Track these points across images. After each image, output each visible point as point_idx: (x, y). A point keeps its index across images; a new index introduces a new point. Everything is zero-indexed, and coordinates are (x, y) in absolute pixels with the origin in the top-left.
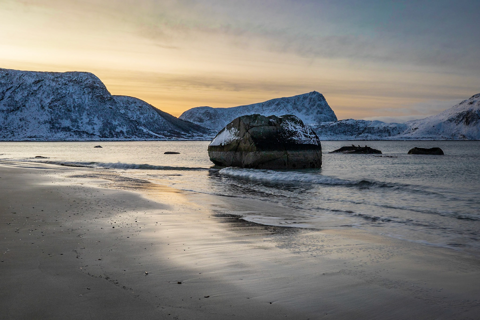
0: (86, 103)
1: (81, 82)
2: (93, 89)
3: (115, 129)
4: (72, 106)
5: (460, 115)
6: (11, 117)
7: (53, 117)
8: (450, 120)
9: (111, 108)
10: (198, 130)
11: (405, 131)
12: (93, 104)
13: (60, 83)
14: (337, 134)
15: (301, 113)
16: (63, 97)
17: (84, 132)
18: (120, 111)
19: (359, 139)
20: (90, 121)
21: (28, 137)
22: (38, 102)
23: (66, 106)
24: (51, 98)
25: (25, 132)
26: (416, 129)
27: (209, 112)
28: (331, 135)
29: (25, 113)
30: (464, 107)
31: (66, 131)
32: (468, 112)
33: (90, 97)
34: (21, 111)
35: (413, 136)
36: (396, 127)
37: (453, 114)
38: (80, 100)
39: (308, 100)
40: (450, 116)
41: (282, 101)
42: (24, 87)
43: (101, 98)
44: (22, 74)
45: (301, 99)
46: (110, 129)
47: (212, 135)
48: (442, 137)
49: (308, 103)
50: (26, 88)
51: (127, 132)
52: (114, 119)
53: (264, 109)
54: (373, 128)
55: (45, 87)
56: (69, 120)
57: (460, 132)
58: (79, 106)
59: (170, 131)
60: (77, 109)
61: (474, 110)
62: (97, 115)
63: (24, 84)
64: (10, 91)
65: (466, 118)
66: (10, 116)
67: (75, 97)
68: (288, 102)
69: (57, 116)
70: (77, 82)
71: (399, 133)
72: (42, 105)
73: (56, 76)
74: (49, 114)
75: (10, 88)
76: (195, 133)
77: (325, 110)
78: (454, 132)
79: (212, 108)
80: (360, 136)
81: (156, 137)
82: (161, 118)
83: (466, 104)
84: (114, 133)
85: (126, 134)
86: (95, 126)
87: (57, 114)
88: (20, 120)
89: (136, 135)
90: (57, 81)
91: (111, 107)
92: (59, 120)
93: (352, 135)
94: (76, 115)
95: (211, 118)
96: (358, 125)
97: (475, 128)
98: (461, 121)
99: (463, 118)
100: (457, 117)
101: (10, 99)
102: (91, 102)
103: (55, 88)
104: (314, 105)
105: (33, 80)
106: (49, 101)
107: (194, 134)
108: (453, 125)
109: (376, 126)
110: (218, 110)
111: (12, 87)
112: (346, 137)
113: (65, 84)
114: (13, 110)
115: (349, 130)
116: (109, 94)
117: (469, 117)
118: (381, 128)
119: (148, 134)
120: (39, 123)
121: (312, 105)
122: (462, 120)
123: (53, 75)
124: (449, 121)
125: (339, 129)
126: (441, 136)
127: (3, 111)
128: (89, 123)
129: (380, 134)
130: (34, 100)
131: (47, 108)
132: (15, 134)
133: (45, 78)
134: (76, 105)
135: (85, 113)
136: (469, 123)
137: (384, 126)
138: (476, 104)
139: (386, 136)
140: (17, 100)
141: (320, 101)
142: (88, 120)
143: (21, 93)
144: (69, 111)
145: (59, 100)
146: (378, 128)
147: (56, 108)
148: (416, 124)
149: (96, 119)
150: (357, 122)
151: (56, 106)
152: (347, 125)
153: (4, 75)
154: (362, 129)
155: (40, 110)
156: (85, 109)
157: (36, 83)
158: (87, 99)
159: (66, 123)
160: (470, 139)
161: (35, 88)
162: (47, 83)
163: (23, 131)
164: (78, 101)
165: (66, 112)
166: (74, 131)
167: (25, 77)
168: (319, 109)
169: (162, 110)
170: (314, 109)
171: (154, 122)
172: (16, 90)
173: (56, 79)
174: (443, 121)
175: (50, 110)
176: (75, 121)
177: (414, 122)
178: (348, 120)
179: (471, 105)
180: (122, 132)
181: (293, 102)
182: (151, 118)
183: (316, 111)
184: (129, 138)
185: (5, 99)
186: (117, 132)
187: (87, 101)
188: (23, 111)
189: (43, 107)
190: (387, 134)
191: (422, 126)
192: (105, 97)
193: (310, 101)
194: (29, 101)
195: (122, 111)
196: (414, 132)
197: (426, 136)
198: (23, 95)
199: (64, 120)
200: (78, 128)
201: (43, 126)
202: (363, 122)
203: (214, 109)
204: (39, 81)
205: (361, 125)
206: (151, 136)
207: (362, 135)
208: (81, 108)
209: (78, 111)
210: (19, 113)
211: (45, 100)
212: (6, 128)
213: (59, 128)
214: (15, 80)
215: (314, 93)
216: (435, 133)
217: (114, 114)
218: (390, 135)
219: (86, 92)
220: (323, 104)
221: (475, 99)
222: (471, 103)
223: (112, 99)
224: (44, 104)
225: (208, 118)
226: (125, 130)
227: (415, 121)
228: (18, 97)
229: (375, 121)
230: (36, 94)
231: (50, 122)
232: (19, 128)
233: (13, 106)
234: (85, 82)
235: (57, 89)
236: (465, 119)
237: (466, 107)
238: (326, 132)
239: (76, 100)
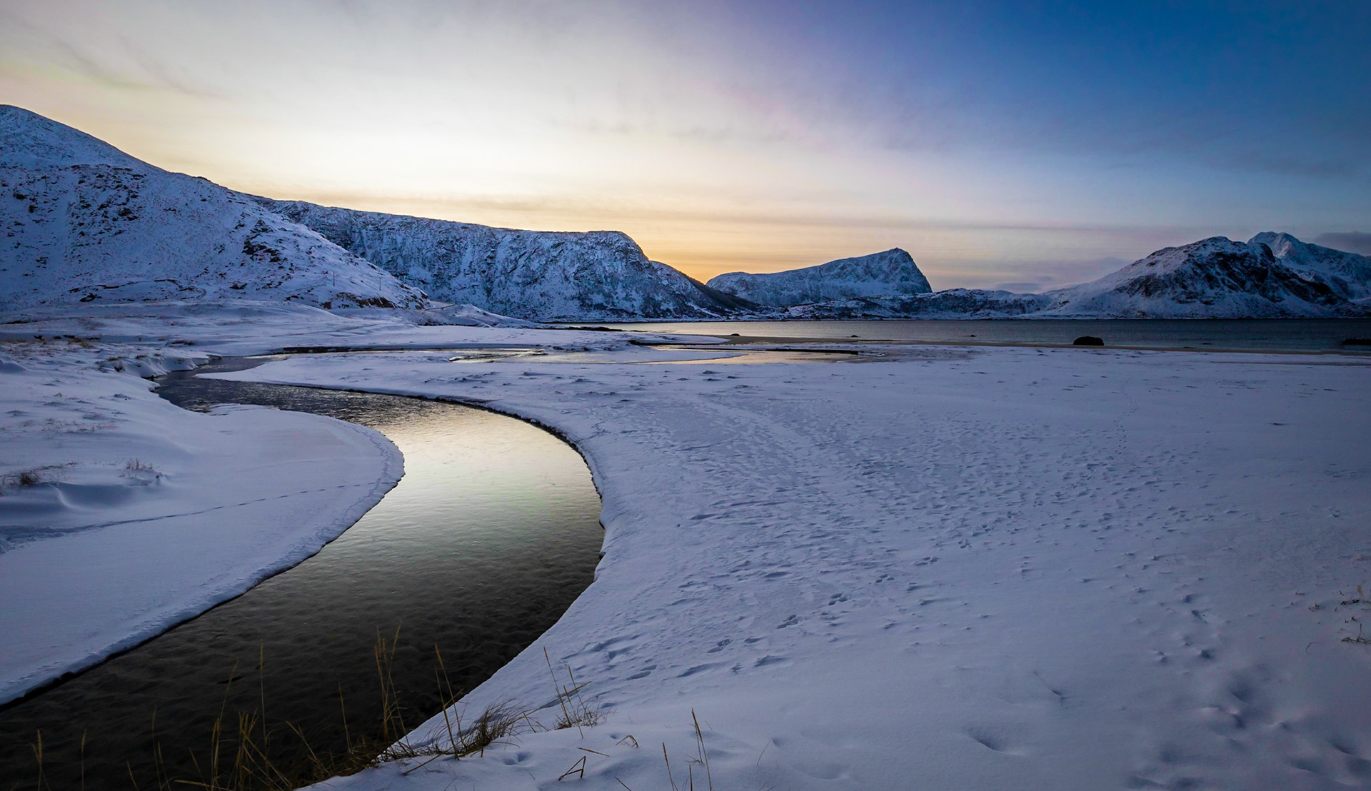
0: (619, 272)
1: (611, 245)
2: (626, 254)
3: (660, 306)
4: (603, 276)
5: (1136, 281)
6: (529, 291)
7: (581, 291)
8: (1120, 290)
9: (651, 278)
10: (745, 306)
11: (1049, 306)
12: (628, 273)
13: (586, 246)
14: (941, 310)
15: (877, 279)
16: (590, 265)
17: (622, 310)
18: (663, 282)
19: (976, 317)
20: (627, 295)
21: (556, 318)
22: (561, 271)
23: (596, 276)
24: (576, 266)
25: (550, 311)
26: (1064, 303)
27: (744, 280)
28: (933, 312)
29: (546, 287)
30: (1139, 270)
31: (600, 309)
32: (1148, 278)
33: (624, 264)
34: (540, 284)
35: (1061, 313)
36: (1033, 300)
37: (1125, 280)
38: (611, 268)
39: (887, 261)
40: (1120, 284)
41: (849, 263)
42: (540, 253)
43: (637, 266)
44: (536, 235)
45: (877, 260)
46: (653, 306)
47: (764, 312)
48: (1108, 314)
49: (887, 265)
50: (543, 254)
51: (675, 310)
52: (655, 292)
53: (823, 274)
54: (997, 301)
55: (567, 252)
56: (601, 294)
57: (1137, 307)
58: (612, 276)
59: (710, 307)
60: (609, 280)
61: (1158, 274)
62: (635, 288)
63: (541, 248)
64: (524, 258)
65: (1146, 286)
66: (527, 290)
67: (605, 264)
68: (857, 265)
69: (586, 289)
70: (607, 245)
71: (1039, 309)
72: (566, 276)
73: (579, 238)
74: (576, 287)
75: (523, 254)
76: (743, 310)
77: (913, 275)
78: (1126, 307)
79: (748, 275)
80: (978, 313)
81: (711, 317)
82: (695, 290)
83: (1143, 265)
84: (659, 312)
85: (673, 313)
86: (634, 303)
87: (586, 287)
88: (541, 295)
89: (686, 314)
90: (582, 244)
91: (650, 276)
92: (589, 295)
93: (965, 312)
94: (609, 287)
95: (747, 289)
96: (974, 298)
97: (1160, 300)
98: (1136, 291)
99: (1140, 287)
100: (1130, 285)
101: (525, 268)
102: (626, 271)
103: (579, 253)
104: (897, 268)
105: (551, 243)
106: (574, 270)
107: (742, 312)
108: (1124, 297)
109: (1002, 299)
110: (757, 277)
111: (525, 253)
112: (957, 315)
113: (592, 248)
114: (530, 283)
115: (961, 305)
116: (647, 259)
117: (1150, 285)
118: (1009, 302)
119: (701, 313)
120: (565, 299)
121: (893, 268)
122: (1139, 289)
123: (576, 236)
124: (1117, 291)
125: (945, 303)
126: (1106, 313)
127: (518, 284)
128: (627, 298)
129: (1009, 310)
130: (554, 268)
131: (572, 279)
132: (538, 313)
133: (566, 240)
134: (607, 274)
135: (620, 284)
136: (1150, 295)
137: (1015, 298)
138: (1160, 265)
139: (1018, 314)
140: (534, 269)
141: (905, 262)
142: (625, 294)
143: (537, 261)
144: (599, 282)
145: (587, 269)
146: (1006, 302)
147: (583, 279)
148: (1063, 296)
149: (634, 293)
150: (972, 293)
151: (583, 276)
152: (956, 297)
153: (515, 237)
154: (980, 303)
155: (564, 281)
156: (619, 280)
157: (555, 246)
158: (620, 267)
159: (598, 299)
160: (1154, 317)
161: (555, 254)
162: (570, 247)
163: (547, 310)
164: (610, 270)
165: (596, 284)
166: (610, 310)
167: (541, 239)
168: (904, 274)
169: (696, 279)
170: (897, 274)
171: (688, 296)
172: (531, 257)
173: (579, 241)
174: (1108, 291)
175: (577, 281)
176: (608, 296)
177: (1061, 292)
178: (957, 290)
179: (1151, 268)
180: (668, 310)
181: (865, 264)
182: (684, 291)
183: (899, 277)
184: (679, 318)
185: (519, 268)
186: (663, 311)
187: (620, 270)
188: (543, 284)
189: (566, 278)
190: (1020, 311)
191: (1074, 298)
192: (643, 263)
193: (891, 262)
194: (549, 271)
195: (665, 282)
196: (1063, 308)
197: (1083, 313)
198: (541, 263)
199: (595, 294)
200: (615, 306)
201: (571, 303)
202: (981, 292)
203: (752, 275)
204: (559, 245)
205: (979, 297)
206: (704, 315)
207: (981, 312)
208: (614, 279)
209: (611, 282)
210: (538, 286)
211: (568, 269)
212: (525, 306)
213: (591, 306)
214: (528, 243)
215: (897, 250)
216: (1096, 309)
217: (655, 287)
218: (1024, 312)
219: (618, 258)
220: (910, 266)
221: (1157, 258)
222: (1152, 264)
223: (650, 266)
224: (568, 274)
225: (744, 288)
226: (671, 308)
227: (1061, 290)
228: (535, 265)
229: (1000, 291)
230: (557, 261)
231: (579, 298)
232: (542, 306)
233: (529, 277)
234: (617, 245)
235: (583, 254)
236: (1144, 288)
237: (1145, 271)
238: (926, 307)
239: (607, 268)
